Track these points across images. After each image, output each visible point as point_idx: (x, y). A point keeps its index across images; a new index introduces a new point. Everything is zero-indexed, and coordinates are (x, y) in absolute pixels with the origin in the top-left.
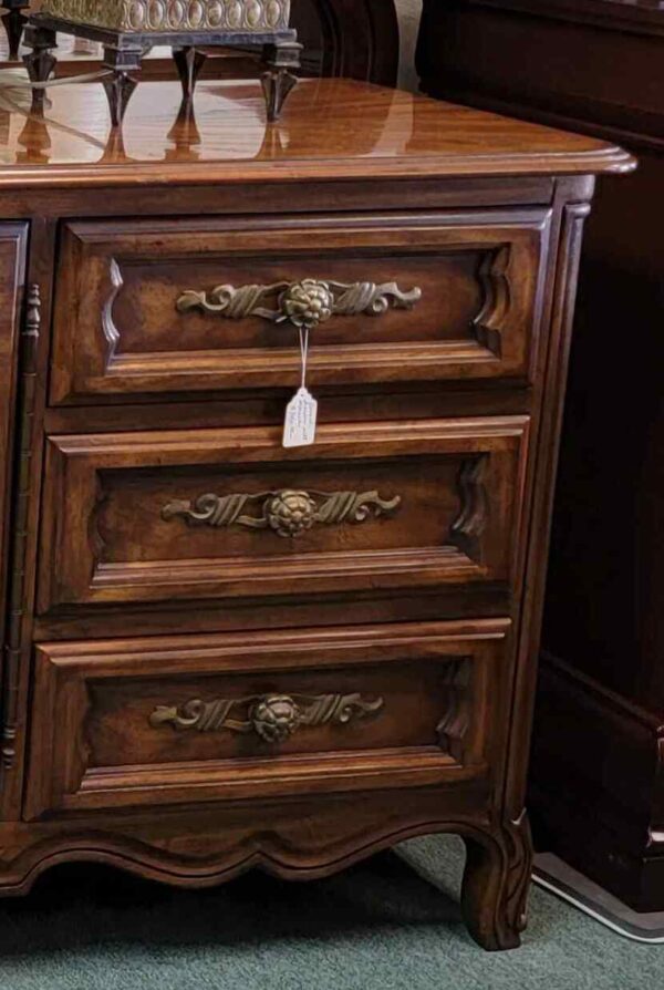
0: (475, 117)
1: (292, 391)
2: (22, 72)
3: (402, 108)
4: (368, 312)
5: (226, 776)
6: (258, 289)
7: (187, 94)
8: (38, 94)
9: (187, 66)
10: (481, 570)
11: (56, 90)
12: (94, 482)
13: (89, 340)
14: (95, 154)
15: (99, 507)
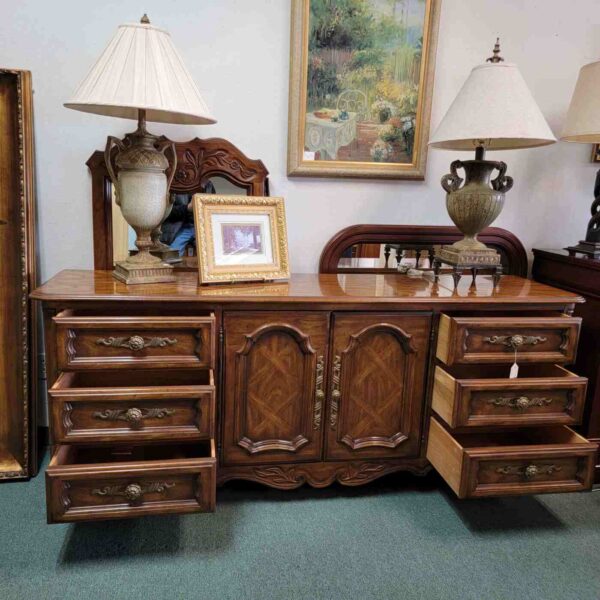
0: (546, 287)
1: (512, 364)
2: (432, 272)
3: (528, 284)
4: (532, 344)
5: (517, 488)
6: (504, 337)
7: (474, 279)
8: (437, 278)
9: (474, 272)
10: (573, 420)
11: (440, 277)
12: (470, 394)
13: (459, 349)
14: (450, 294)
15: (471, 401)
